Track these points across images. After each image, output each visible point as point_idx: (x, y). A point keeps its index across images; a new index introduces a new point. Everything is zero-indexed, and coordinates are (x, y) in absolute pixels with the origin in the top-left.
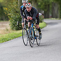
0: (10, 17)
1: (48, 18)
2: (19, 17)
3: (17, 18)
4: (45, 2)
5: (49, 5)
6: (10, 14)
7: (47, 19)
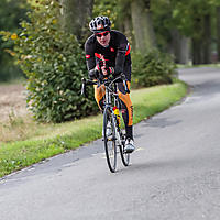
0: (30, 71)
1: (207, 62)
2: (66, 70)
3: (57, 75)
4: (195, 8)
5: (207, 17)
6: (29, 57)
7: (203, 67)
